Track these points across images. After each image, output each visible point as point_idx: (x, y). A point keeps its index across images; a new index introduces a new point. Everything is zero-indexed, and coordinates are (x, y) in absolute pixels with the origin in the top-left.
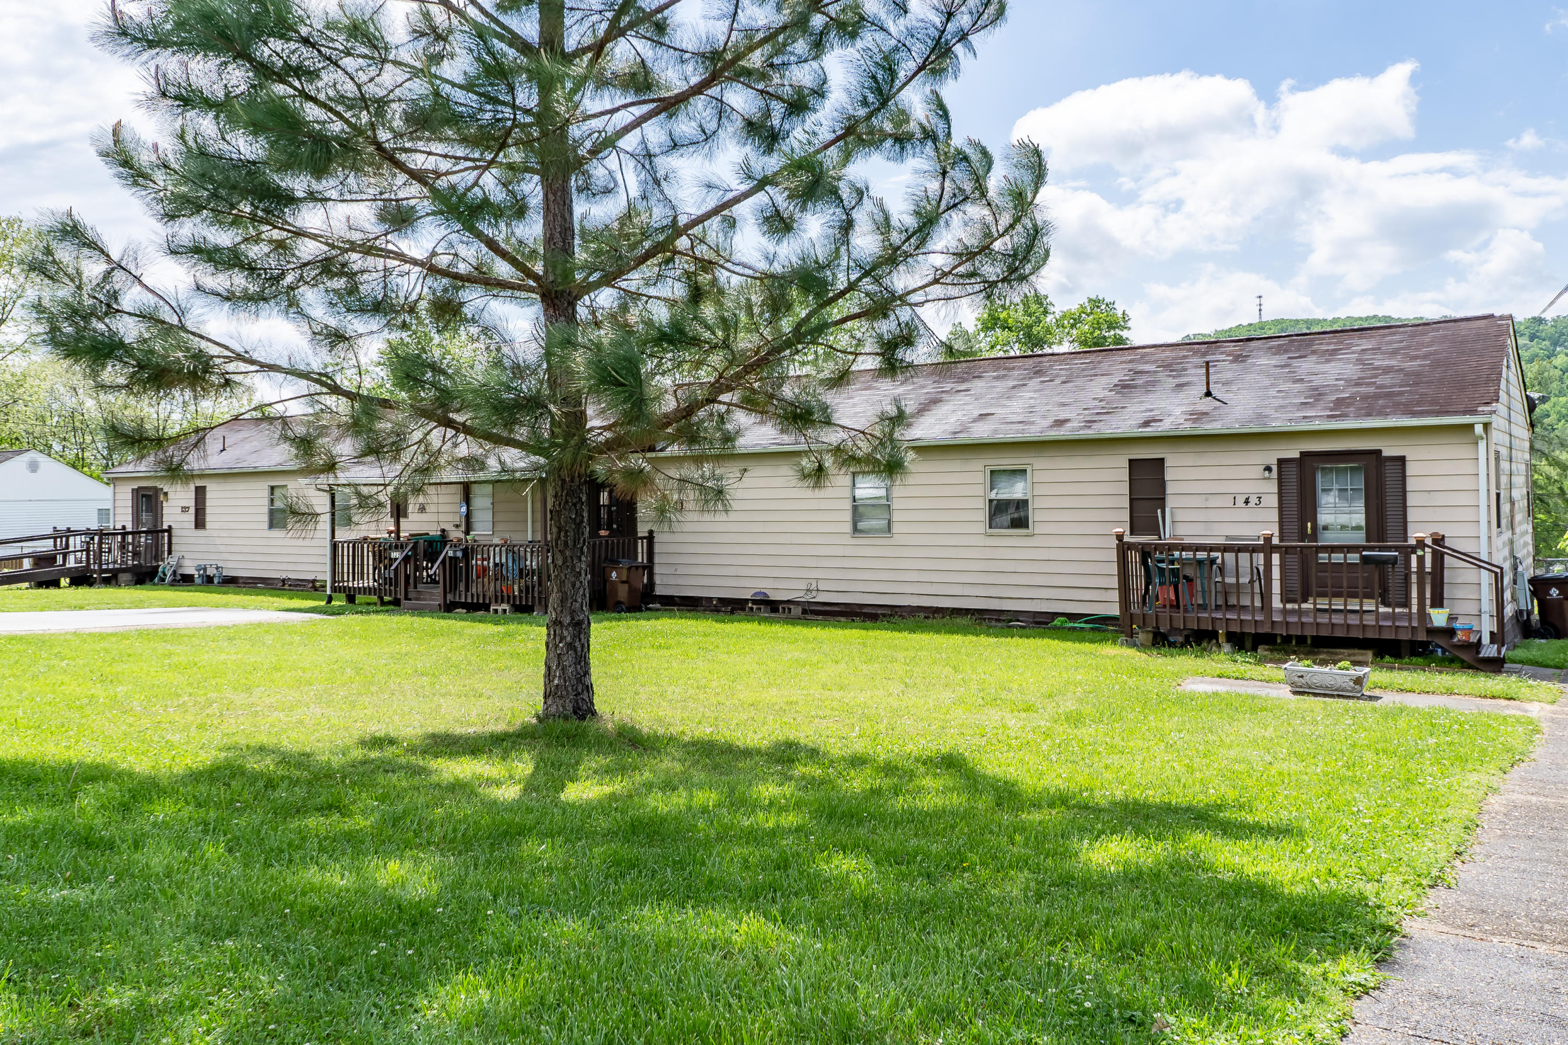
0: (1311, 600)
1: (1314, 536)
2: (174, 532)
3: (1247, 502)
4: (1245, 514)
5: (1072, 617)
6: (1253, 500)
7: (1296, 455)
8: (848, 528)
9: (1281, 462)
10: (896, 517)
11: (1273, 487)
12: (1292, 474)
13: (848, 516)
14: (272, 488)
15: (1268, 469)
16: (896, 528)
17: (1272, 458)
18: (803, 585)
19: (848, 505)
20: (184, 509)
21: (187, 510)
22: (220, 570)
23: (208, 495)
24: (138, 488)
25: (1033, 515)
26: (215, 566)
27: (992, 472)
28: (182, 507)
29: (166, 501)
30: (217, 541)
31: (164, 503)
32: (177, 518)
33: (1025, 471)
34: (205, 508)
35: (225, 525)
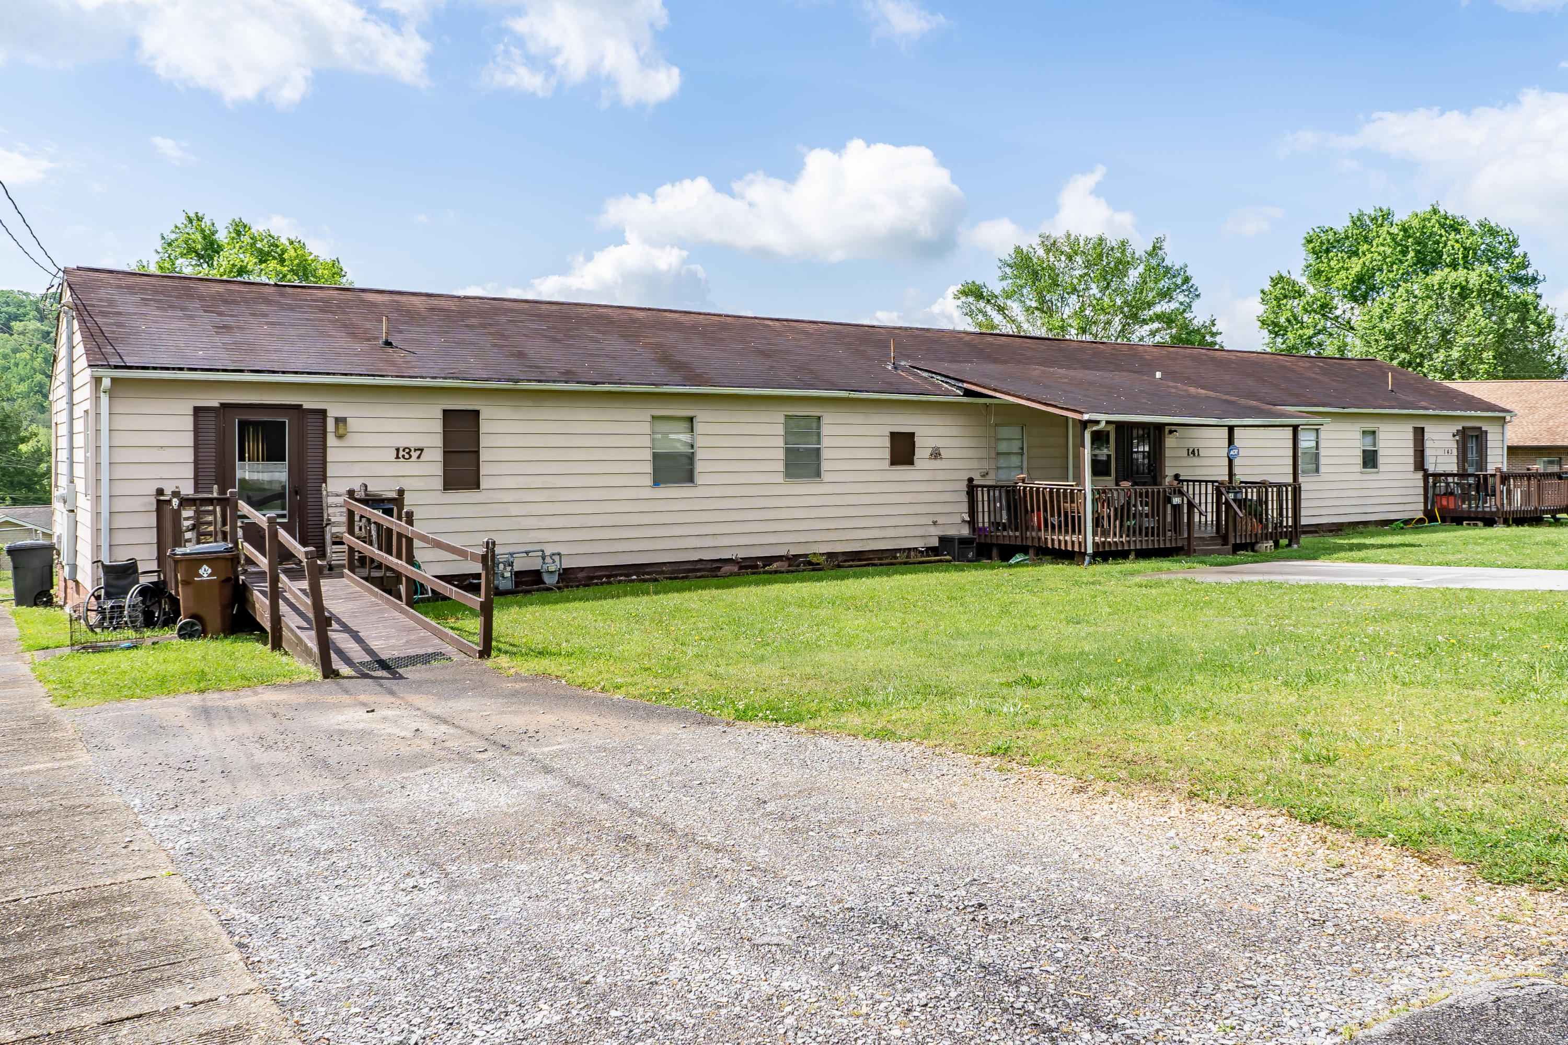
4: (1447, 459)
6: (1450, 452)
9: (1457, 431)
10: (1323, 461)
11: (1455, 444)
12: (1461, 438)
14: (653, 418)
15: (1454, 435)
16: (1322, 469)
17: (1455, 428)
20: (403, 454)
21: (415, 455)
22: (557, 558)
23: (485, 427)
24: (224, 406)
25: (1381, 460)
26: (540, 554)
27: (1364, 432)
28: (398, 450)
29: (340, 437)
30: (514, 510)
31: (331, 440)
32: (378, 470)
33: (1374, 432)
34: (477, 453)
35: (537, 482)
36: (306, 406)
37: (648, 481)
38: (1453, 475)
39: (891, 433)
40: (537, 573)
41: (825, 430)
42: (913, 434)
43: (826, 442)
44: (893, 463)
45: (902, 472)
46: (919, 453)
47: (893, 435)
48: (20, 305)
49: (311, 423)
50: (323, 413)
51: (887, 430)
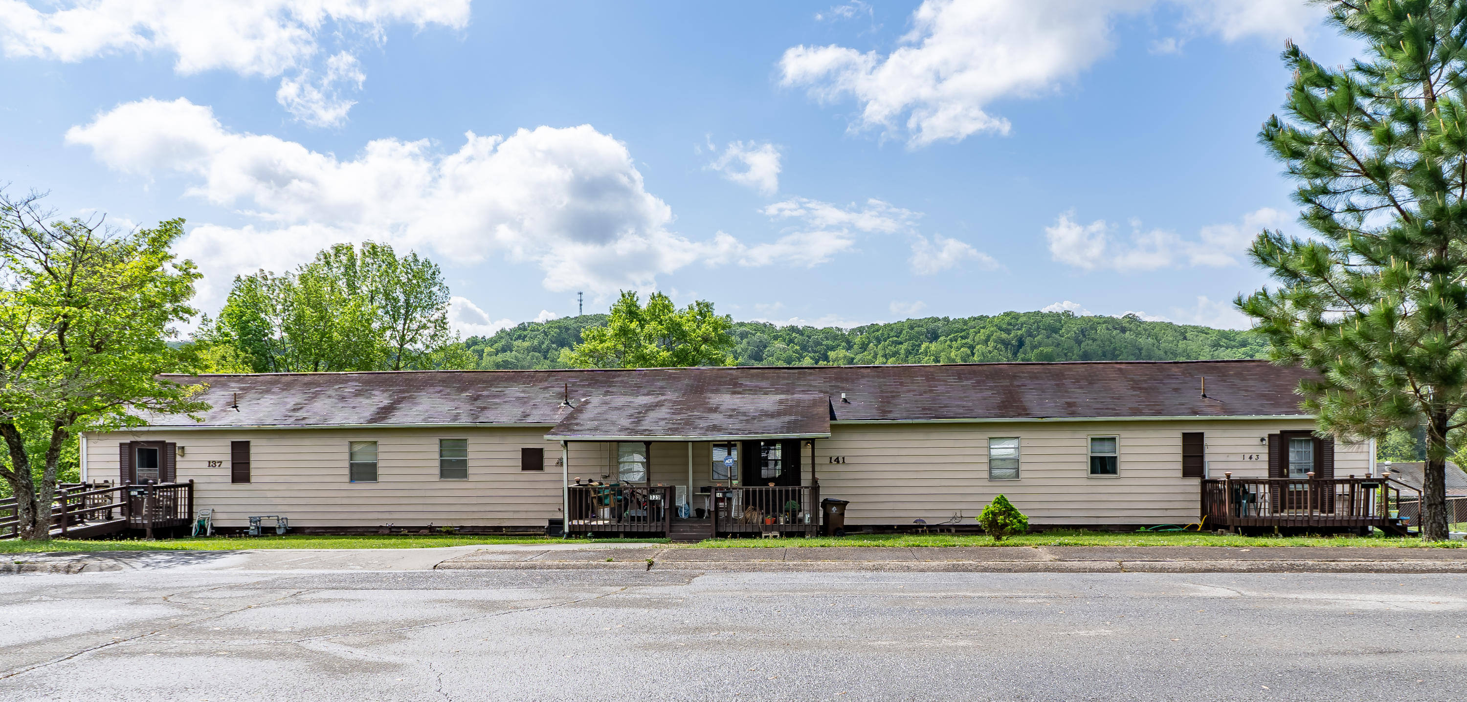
0: (1286, 511)
1: (1288, 476)
2: (195, 487)
3: (1251, 458)
4: (1249, 465)
5: (1147, 526)
6: (1254, 457)
7: (1279, 433)
8: (986, 475)
9: (1270, 436)
10: (1022, 467)
11: (1266, 450)
12: (1276, 443)
13: (986, 467)
14: (351, 443)
15: (1262, 440)
16: (1022, 475)
17: (1265, 432)
18: (951, 514)
19: (986, 460)
20: (212, 464)
21: (218, 464)
22: (285, 521)
23: (253, 450)
24: (132, 442)
25: (1120, 466)
26: (276, 518)
27: (1092, 439)
28: (209, 462)
29: (182, 456)
30: (269, 494)
31: (178, 458)
32: (200, 472)
33: (1114, 439)
34: (249, 463)
35: (281, 479)
36: (167, 441)
37: (347, 479)
38: (1263, 482)
39: (522, 449)
40: (274, 528)
41: (470, 448)
42: (541, 450)
43: (470, 456)
44: (524, 468)
45: (532, 475)
46: (546, 463)
47: (525, 451)
48: (835, 338)
49: (169, 448)
50: (174, 444)
51: (520, 447)
